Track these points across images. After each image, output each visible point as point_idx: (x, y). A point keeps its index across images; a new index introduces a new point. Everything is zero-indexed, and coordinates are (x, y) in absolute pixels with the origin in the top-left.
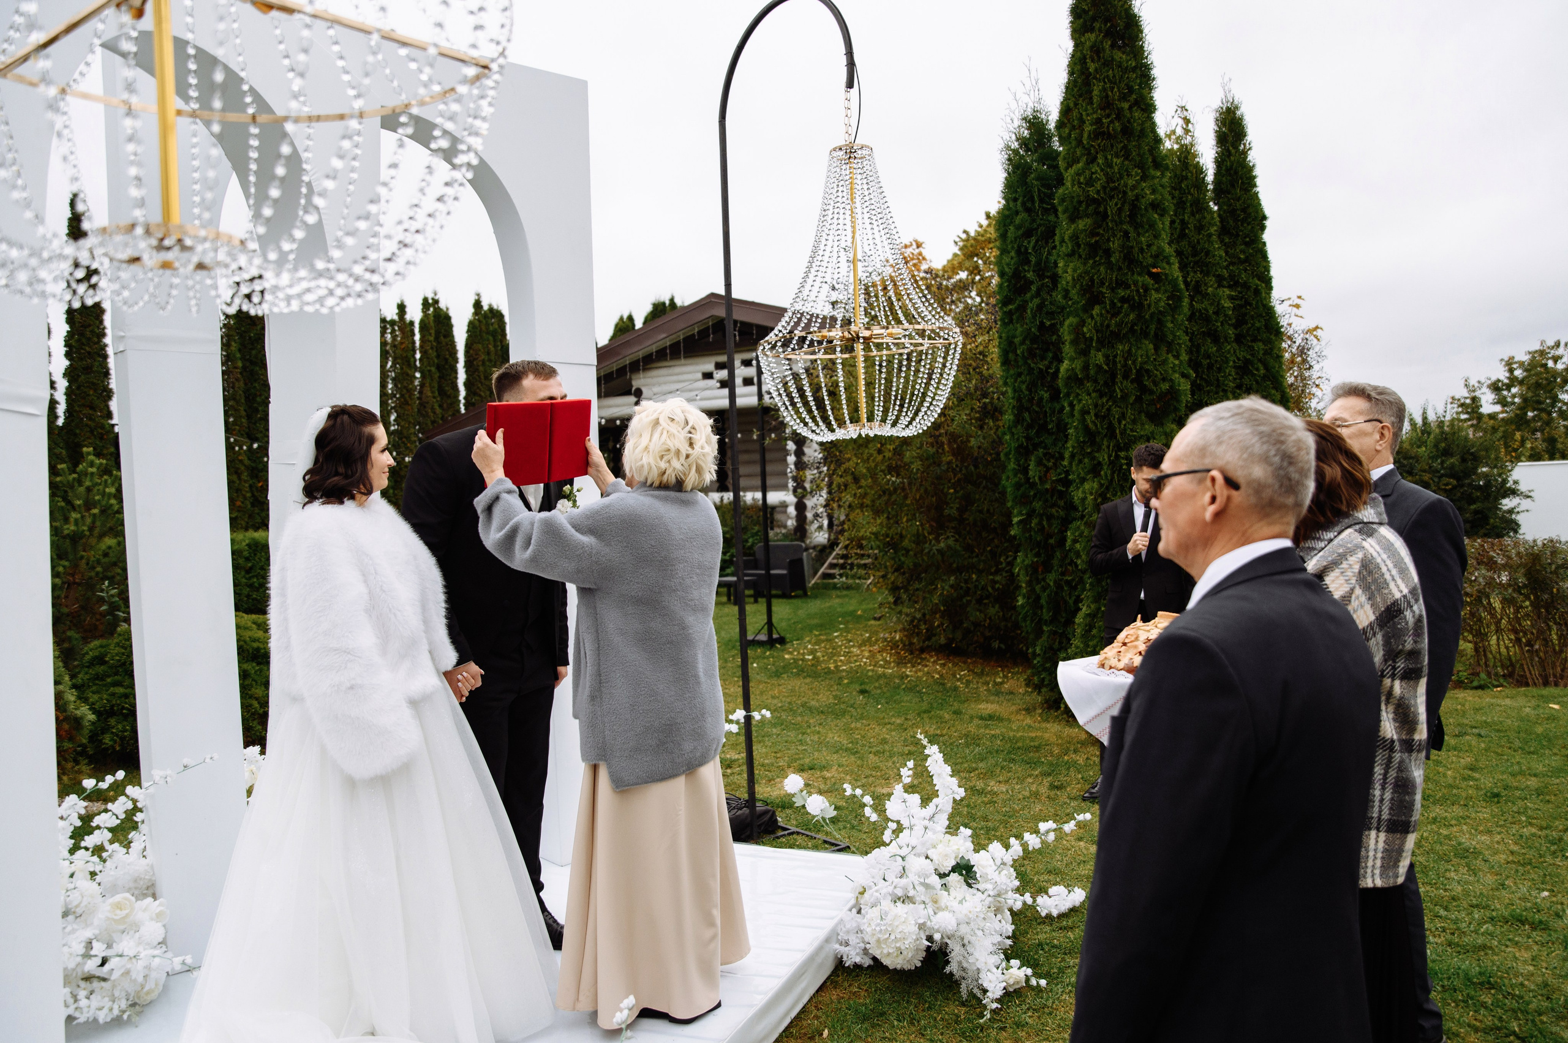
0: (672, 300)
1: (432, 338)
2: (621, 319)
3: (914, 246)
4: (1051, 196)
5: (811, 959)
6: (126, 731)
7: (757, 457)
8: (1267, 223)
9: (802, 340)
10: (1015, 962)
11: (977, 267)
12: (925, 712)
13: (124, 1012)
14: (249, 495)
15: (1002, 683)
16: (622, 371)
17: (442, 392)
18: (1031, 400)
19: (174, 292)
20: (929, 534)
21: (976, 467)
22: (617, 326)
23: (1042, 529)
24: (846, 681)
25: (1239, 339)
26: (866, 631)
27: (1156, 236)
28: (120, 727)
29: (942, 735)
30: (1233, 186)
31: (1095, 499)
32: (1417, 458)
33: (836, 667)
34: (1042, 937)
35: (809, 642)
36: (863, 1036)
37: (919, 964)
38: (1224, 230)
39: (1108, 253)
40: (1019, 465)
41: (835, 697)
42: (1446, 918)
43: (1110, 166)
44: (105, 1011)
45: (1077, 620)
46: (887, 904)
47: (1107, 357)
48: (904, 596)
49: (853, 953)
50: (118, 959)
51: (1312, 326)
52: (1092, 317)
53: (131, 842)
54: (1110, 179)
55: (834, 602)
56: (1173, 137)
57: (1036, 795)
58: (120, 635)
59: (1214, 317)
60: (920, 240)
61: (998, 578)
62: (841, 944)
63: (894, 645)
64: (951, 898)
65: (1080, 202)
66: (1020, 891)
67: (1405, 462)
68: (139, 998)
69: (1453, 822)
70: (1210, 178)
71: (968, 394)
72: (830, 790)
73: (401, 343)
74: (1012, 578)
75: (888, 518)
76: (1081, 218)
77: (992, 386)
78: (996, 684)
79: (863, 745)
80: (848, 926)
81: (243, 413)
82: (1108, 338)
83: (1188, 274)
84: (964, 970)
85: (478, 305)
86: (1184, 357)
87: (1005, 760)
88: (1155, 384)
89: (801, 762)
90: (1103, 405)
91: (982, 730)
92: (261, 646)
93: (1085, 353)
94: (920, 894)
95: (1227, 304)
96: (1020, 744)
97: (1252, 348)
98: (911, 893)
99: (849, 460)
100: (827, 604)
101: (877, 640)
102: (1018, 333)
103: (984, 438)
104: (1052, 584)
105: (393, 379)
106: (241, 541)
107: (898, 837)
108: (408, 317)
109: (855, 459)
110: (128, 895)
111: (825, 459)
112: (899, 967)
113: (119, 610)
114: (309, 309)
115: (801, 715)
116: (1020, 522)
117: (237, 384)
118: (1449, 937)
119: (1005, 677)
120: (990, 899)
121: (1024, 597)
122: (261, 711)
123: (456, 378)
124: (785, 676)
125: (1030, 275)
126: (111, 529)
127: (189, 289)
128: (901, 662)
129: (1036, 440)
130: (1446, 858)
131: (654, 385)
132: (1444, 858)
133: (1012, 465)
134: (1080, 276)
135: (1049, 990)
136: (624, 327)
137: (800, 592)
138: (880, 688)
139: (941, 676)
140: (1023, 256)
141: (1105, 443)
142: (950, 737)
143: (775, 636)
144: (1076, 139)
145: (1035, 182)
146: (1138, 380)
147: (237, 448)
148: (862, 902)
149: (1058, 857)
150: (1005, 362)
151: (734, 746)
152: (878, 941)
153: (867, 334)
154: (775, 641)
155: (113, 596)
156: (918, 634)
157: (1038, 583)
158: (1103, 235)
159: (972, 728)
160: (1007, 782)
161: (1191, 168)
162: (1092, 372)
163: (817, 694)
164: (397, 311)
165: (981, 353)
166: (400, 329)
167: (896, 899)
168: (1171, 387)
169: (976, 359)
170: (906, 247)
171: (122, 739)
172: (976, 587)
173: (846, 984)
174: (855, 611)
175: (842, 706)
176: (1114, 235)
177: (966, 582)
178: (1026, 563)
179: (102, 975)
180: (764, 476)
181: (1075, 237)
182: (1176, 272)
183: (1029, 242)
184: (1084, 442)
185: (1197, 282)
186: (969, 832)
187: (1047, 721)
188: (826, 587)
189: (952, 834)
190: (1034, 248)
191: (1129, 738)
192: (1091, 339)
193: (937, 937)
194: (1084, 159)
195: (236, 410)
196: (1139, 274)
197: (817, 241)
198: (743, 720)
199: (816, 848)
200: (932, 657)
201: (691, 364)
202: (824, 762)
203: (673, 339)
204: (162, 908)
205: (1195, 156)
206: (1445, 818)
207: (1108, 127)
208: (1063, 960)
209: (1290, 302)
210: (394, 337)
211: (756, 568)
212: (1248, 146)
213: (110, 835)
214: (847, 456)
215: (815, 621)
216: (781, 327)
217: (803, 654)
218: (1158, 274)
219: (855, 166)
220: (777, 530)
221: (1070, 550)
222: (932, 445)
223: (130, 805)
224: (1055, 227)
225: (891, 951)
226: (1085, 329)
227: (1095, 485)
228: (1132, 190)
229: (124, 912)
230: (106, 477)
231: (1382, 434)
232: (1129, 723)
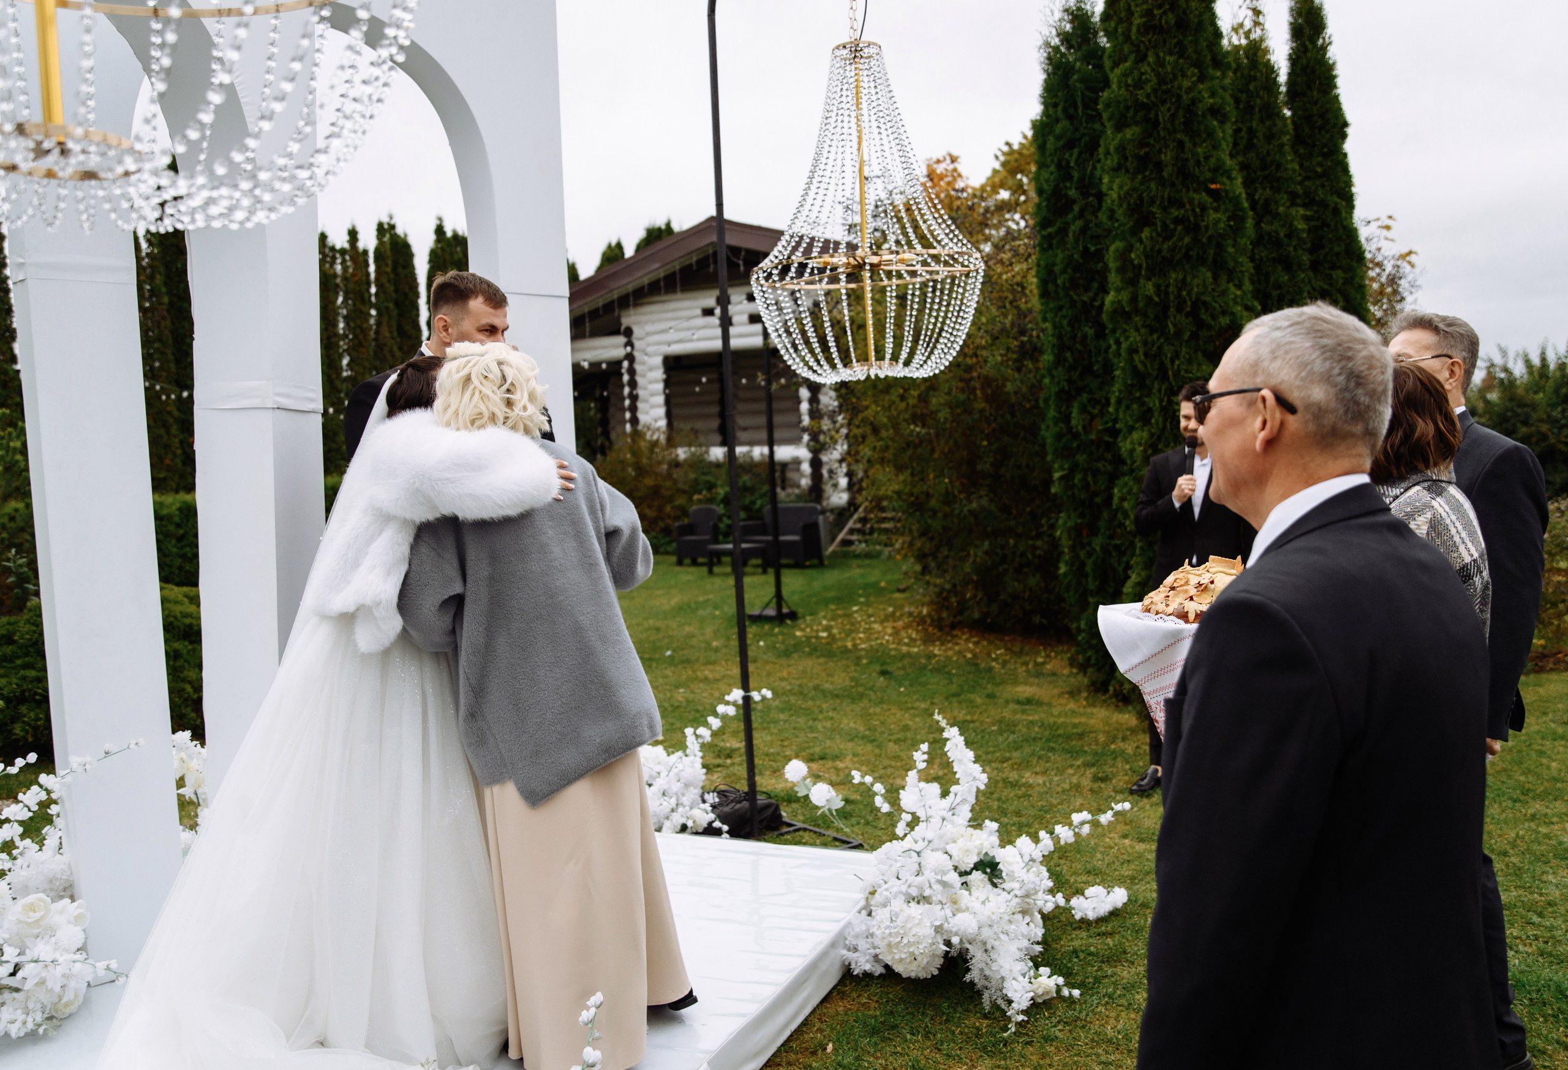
0: (668, 225)
1: (389, 270)
2: (610, 246)
3: (948, 161)
4: (1096, 102)
5: (813, 966)
6: (40, 719)
7: (763, 406)
8: (1349, 131)
9: (802, 266)
10: (1044, 970)
11: (1020, 185)
12: (954, 695)
13: (39, 1025)
14: (179, 452)
15: (1043, 663)
16: (609, 307)
17: (401, 332)
18: (1073, 337)
19: (62, 205)
20: (960, 492)
21: (1013, 415)
22: (604, 255)
23: (1086, 486)
24: (865, 661)
25: (1315, 266)
26: (890, 605)
27: (1215, 147)
28: (32, 715)
29: (972, 721)
30: (1309, 87)
31: (1145, 451)
32: (1534, 406)
33: (855, 645)
34: (1077, 943)
35: (825, 617)
36: (872, 1051)
37: (936, 972)
38: (1298, 140)
39: (1159, 166)
40: (1060, 413)
41: (852, 679)
42: (1540, 925)
43: (1163, 65)
44: (18, 1024)
45: (1125, 590)
46: (898, 904)
47: (1157, 286)
48: (933, 565)
49: (862, 960)
50: (33, 964)
51: (1405, 250)
52: (1141, 241)
53: (45, 839)
54: (1162, 81)
55: (854, 573)
56: (1241, 31)
57: (1077, 787)
58: (30, 610)
59: (1286, 241)
60: (955, 153)
61: (1039, 543)
62: (849, 950)
63: (921, 621)
64: (973, 899)
65: (1127, 108)
66: (1052, 892)
67: (1519, 411)
68: (56, 1011)
69: (1555, 819)
70: (1283, 78)
71: (1003, 330)
72: (841, 782)
73: (353, 275)
74: (1055, 544)
75: (912, 474)
76: (1128, 126)
77: (1030, 322)
78: (1036, 664)
79: (882, 733)
80: (857, 930)
81: (171, 357)
82: (1159, 265)
83: (1256, 190)
84: (986, 978)
85: (440, 230)
86: (1248, 286)
87: (1043, 749)
88: (1214, 317)
89: (811, 751)
90: (1153, 343)
91: (1018, 716)
92: (194, 622)
93: (1133, 282)
94: (937, 892)
95: (1301, 225)
96: (1061, 731)
97: (1330, 277)
98: (927, 893)
99: (867, 408)
100: (847, 575)
101: (902, 615)
102: (1058, 260)
103: (1022, 382)
104: (1098, 548)
105: (345, 318)
106: (171, 505)
107: (912, 829)
108: (361, 245)
109: (873, 407)
110: (42, 896)
111: (840, 406)
112: (913, 975)
113: (28, 583)
114: (217, 224)
115: (813, 699)
116: (1062, 478)
117: (163, 323)
118: (1541, 945)
119: (1048, 656)
120: (1017, 900)
121: (1067, 563)
122: (195, 696)
123: (418, 315)
124: (795, 655)
125: (1072, 193)
126: (17, 489)
127: (79, 201)
128: (928, 640)
129: (1080, 384)
130: (1543, 859)
131: (646, 323)
132: (1542, 859)
133: (1052, 413)
134: (1127, 193)
135: (1082, 1001)
136: (613, 255)
137: (815, 561)
138: (904, 668)
139: (975, 655)
140: (1064, 170)
141: (1156, 386)
142: (982, 723)
143: (785, 610)
144: (1123, 33)
145: (1078, 85)
146: (1194, 314)
147: (164, 397)
148: (873, 903)
149: (1099, 856)
150: (1044, 294)
151: (734, 734)
152: (889, 945)
153: (875, 260)
154: (785, 616)
155: (21, 566)
156: (947, 608)
157: (1083, 548)
158: (1154, 146)
159: (1007, 714)
160: (1044, 773)
161: (1261, 67)
162: (1141, 305)
163: (832, 676)
164: (347, 238)
165: (1018, 284)
166: (352, 258)
167: (910, 899)
168: (1232, 321)
169: (1013, 291)
170: (938, 162)
171: (36, 729)
172: (1014, 553)
173: (854, 995)
174: (878, 582)
175: (860, 689)
176: (1167, 146)
177: (1003, 547)
178: (1069, 524)
179: (14, 985)
180: (770, 428)
181: (1121, 148)
182: (1238, 186)
183: (1071, 155)
184: (1132, 385)
185: (1266, 200)
186: (995, 826)
187: (1093, 705)
188: (846, 556)
189: (975, 827)
190: (1076, 161)
191: (1186, 725)
192: (1140, 266)
193: (955, 940)
194: (1133, 57)
195: (162, 353)
196: (1196, 191)
197: (818, 154)
198: (740, 702)
199: (825, 845)
200: (963, 633)
201: (689, 299)
202: (837, 752)
203: (669, 269)
204: (80, 911)
205: (1266, 51)
206: (1546, 815)
207: (1160, 19)
208: (1100, 969)
209: (1379, 223)
210: (345, 268)
211: (765, 533)
212: (1327, 40)
213: (21, 830)
214: (865, 403)
215: (832, 594)
216: (778, 252)
217: (817, 631)
218: (1217, 191)
219: (861, 66)
220: (789, 490)
221: (1117, 510)
222: (963, 390)
223: (43, 796)
224: (1100, 136)
225: (903, 956)
226: (1133, 256)
227: (1145, 435)
228: (1187, 93)
229: (38, 915)
230: (10, 429)
231: (1452, 371)
232: (1186, 707)
